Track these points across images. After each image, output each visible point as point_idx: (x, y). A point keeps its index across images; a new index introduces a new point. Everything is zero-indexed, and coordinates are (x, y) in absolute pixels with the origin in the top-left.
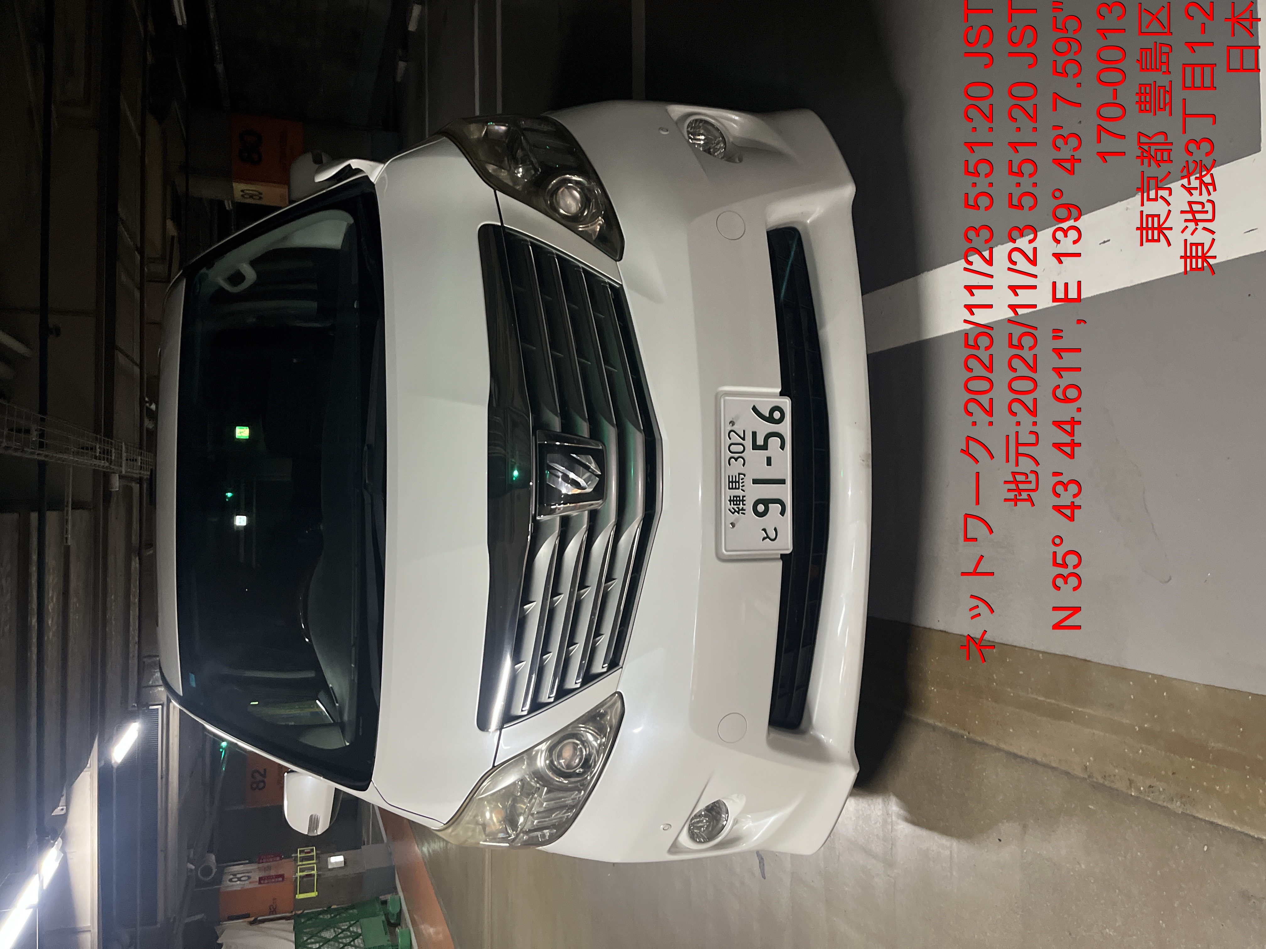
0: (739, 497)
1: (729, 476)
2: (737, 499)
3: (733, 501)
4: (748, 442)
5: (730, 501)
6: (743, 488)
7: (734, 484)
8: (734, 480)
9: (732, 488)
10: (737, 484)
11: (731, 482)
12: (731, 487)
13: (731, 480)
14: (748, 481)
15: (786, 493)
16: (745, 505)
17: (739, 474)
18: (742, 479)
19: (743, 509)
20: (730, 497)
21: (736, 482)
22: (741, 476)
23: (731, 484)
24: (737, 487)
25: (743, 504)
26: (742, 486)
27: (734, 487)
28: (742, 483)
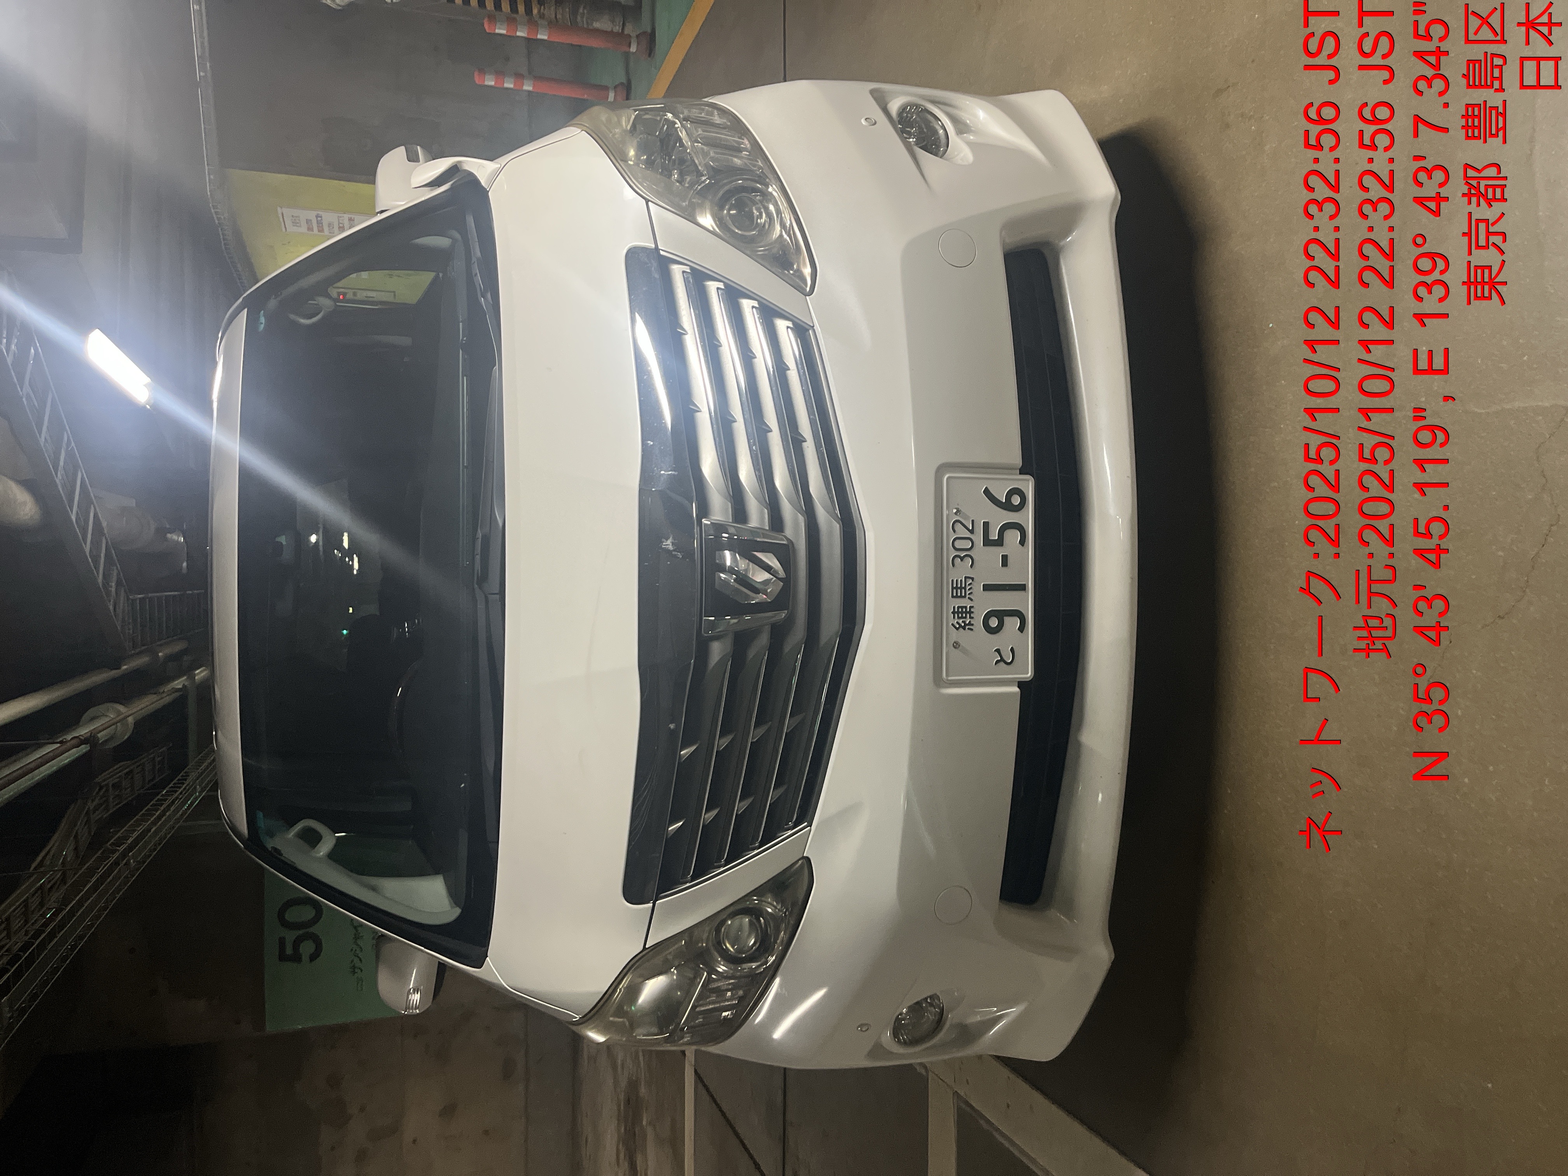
0: (966, 607)
1: (952, 581)
2: (962, 610)
3: (958, 612)
4: (979, 538)
5: (954, 613)
6: (970, 596)
7: (959, 591)
8: (959, 586)
9: (957, 597)
10: (963, 590)
11: (955, 588)
12: (955, 595)
13: (955, 586)
14: (978, 588)
15: (1027, 603)
16: (973, 618)
17: (966, 578)
18: (969, 585)
19: (970, 624)
20: (954, 607)
21: (961, 588)
22: (967, 579)
23: (955, 591)
24: (963, 595)
25: (971, 617)
26: (969, 594)
27: (959, 595)
28: (969, 589)
